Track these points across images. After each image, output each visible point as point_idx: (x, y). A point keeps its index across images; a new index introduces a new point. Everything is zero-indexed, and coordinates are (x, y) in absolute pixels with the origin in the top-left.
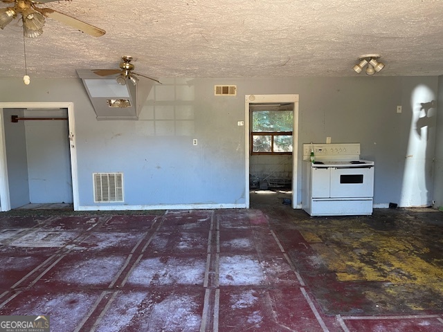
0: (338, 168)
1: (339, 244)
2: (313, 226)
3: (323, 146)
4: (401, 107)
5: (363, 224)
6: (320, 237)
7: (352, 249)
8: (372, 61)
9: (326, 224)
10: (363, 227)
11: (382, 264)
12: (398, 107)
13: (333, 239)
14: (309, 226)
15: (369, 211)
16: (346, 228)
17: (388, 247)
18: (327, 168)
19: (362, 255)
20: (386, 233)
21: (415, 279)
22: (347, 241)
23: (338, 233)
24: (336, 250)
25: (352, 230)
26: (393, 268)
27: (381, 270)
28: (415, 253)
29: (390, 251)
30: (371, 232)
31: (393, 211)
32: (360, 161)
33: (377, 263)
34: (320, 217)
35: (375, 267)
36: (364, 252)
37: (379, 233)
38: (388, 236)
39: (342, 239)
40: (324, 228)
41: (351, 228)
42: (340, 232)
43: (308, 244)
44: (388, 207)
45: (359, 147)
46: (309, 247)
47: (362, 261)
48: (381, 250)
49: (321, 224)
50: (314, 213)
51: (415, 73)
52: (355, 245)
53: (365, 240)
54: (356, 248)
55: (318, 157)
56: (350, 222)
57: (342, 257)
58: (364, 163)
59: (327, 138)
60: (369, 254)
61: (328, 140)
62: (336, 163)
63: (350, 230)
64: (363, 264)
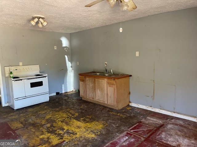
0: (28, 79)
1: (34, 125)
2: (17, 116)
3: (18, 68)
4: (56, 47)
5: (46, 107)
6: (22, 123)
7: (42, 126)
8: (41, 20)
9: (25, 113)
10: (46, 109)
11: (59, 130)
12: (55, 47)
13: (30, 123)
14: (14, 117)
15: (47, 99)
16: (37, 112)
17: (60, 118)
18: (21, 80)
19: (48, 128)
20: (57, 109)
21: (76, 134)
22: (38, 121)
23: (33, 117)
24: (33, 130)
25: (40, 113)
26: (65, 131)
27: (59, 134)
28: (73, 118)
29: (61, 120)
30: (50, 111)
31: (59, 96)
32: (40, 74)
33: (56, 131)
34: (20, 109)
35: (56, 134)
36: (49, 125)
37: (54, 110)
38: (59, 111)
39: (35, 121)
40: (24, 116)
41: (39, 111)
42: (34, 116)
43: (14, 131)
44: (56, 94)
45: (39, 67)
46: (15, 133)
47: (49, 132)
48: (57, 121)
49: (21, 113)
50: (16, 107)
51: (60, 31)
52: (43, 122)
53: (48, 117)
54: (44, 124)
55: (15, 74)
56: (38, 108)
57: (37, 133)
58: (42, 75)
59: (20, 63)
60: (52, 126)
61: (21, 64)
62: (27, 76)
63: (39, 113)
64: (49, 134)
